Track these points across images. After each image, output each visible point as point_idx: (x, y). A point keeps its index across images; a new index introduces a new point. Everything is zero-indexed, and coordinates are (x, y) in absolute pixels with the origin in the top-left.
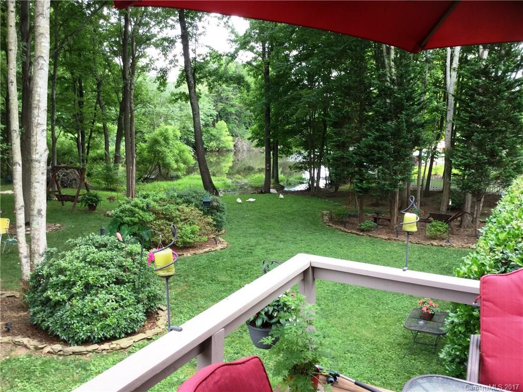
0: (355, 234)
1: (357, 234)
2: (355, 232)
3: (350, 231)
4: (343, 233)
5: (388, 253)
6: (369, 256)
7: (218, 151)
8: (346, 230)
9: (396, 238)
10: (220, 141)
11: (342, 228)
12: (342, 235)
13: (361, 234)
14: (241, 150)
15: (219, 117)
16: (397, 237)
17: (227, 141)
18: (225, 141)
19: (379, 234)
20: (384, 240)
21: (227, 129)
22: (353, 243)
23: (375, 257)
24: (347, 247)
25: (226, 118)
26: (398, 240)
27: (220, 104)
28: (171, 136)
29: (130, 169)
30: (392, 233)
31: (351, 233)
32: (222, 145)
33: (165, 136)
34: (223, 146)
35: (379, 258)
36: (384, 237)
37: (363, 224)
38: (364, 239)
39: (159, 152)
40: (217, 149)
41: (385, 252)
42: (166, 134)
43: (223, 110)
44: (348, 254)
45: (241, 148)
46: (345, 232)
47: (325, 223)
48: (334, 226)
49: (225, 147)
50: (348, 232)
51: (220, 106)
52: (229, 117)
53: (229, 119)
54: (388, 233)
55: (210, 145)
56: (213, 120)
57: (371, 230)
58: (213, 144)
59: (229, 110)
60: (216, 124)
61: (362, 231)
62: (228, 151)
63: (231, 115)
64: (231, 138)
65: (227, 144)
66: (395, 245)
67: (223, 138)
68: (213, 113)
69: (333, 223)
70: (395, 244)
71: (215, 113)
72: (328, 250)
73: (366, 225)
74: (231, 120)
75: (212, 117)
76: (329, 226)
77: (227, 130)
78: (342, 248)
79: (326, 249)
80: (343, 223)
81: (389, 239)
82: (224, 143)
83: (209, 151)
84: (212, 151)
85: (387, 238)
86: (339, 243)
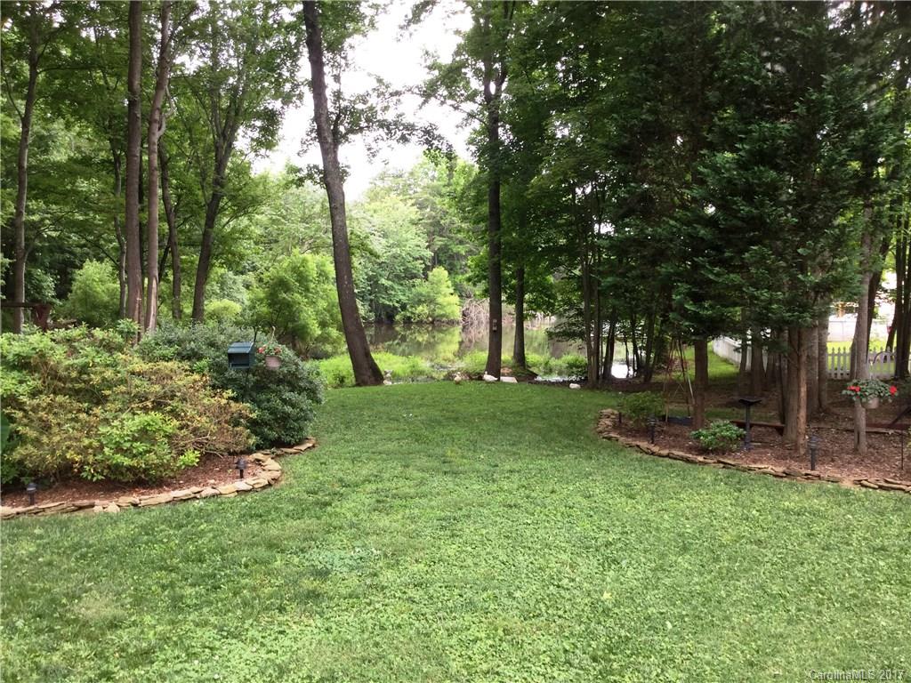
0: (682, 459)
1: (687, 461)
2: (681, 453)
3: (665, 452)
4: (646, 456)
5: (793, 518)
6: (725, 524)
7: (432, 323)
8: (656, 449)
9: (809, 472)
10: (437, 304)
11: (644, 444)
12: (640, 460)
13: (700, 459)
14: (476, 322)
15: (437, 261)
16: (813, 469)
17: (449, 304)
18: (445, 304)
19: (755, 461)
20: (771, 478)
21: (450, 283)
22: (671, 483)
23: (745, 529)
24: (648, 495)
25: (450, 264)
26: (819, 476)
27: (438, 238)
28: (314, 274)
29: (135, 302)
30: (792, 458)
31: (668, 456)
32: (439, 312)
33: (301, 272)
34: (442, 312)
35: (762, 535)
36: (770, 468)
37: (704, 432)
38: (709, 473)
39: (289, 305)
40: (430, 319)
41: (782, 514)
42: (302, 269)
43: (444, 249)
44: (651, 517)
45: (475, 318)
46: (653, 453)
47: (601, 432)
48: (622, 439)
49: (443, 316)
50: (660, 456)
51: (439, 242)
52: (455, 262)
53: (455, 266)
54: (780, 458)
55: (417, 312)
56: (423, 266)
57: (731, 451)
58: (422, 309)
59: (455, 250)
60: (430, 274)
61: (704, 451)
62: (452, 323)
63: (458, 260)
64: (456, 299)
65: (448, 310)
66: (809, 491)
67: (440, 300)
68: (425, 254)
69: (619, 434)
70: (811, 489)
71: (429, 254)
72: (585, 502)
73: (714, 434)
74: (458, 267)
75: (422, 262)
76: (609, 438)
77: (450, 285)
78: (631, 497)
79: (580, 499)
80: (649, 433)
81: (788, 475)
82: (442, 307)
83: (417, 323)
84: (420, 323)
85: (780, 469)
86: (626, 481)
